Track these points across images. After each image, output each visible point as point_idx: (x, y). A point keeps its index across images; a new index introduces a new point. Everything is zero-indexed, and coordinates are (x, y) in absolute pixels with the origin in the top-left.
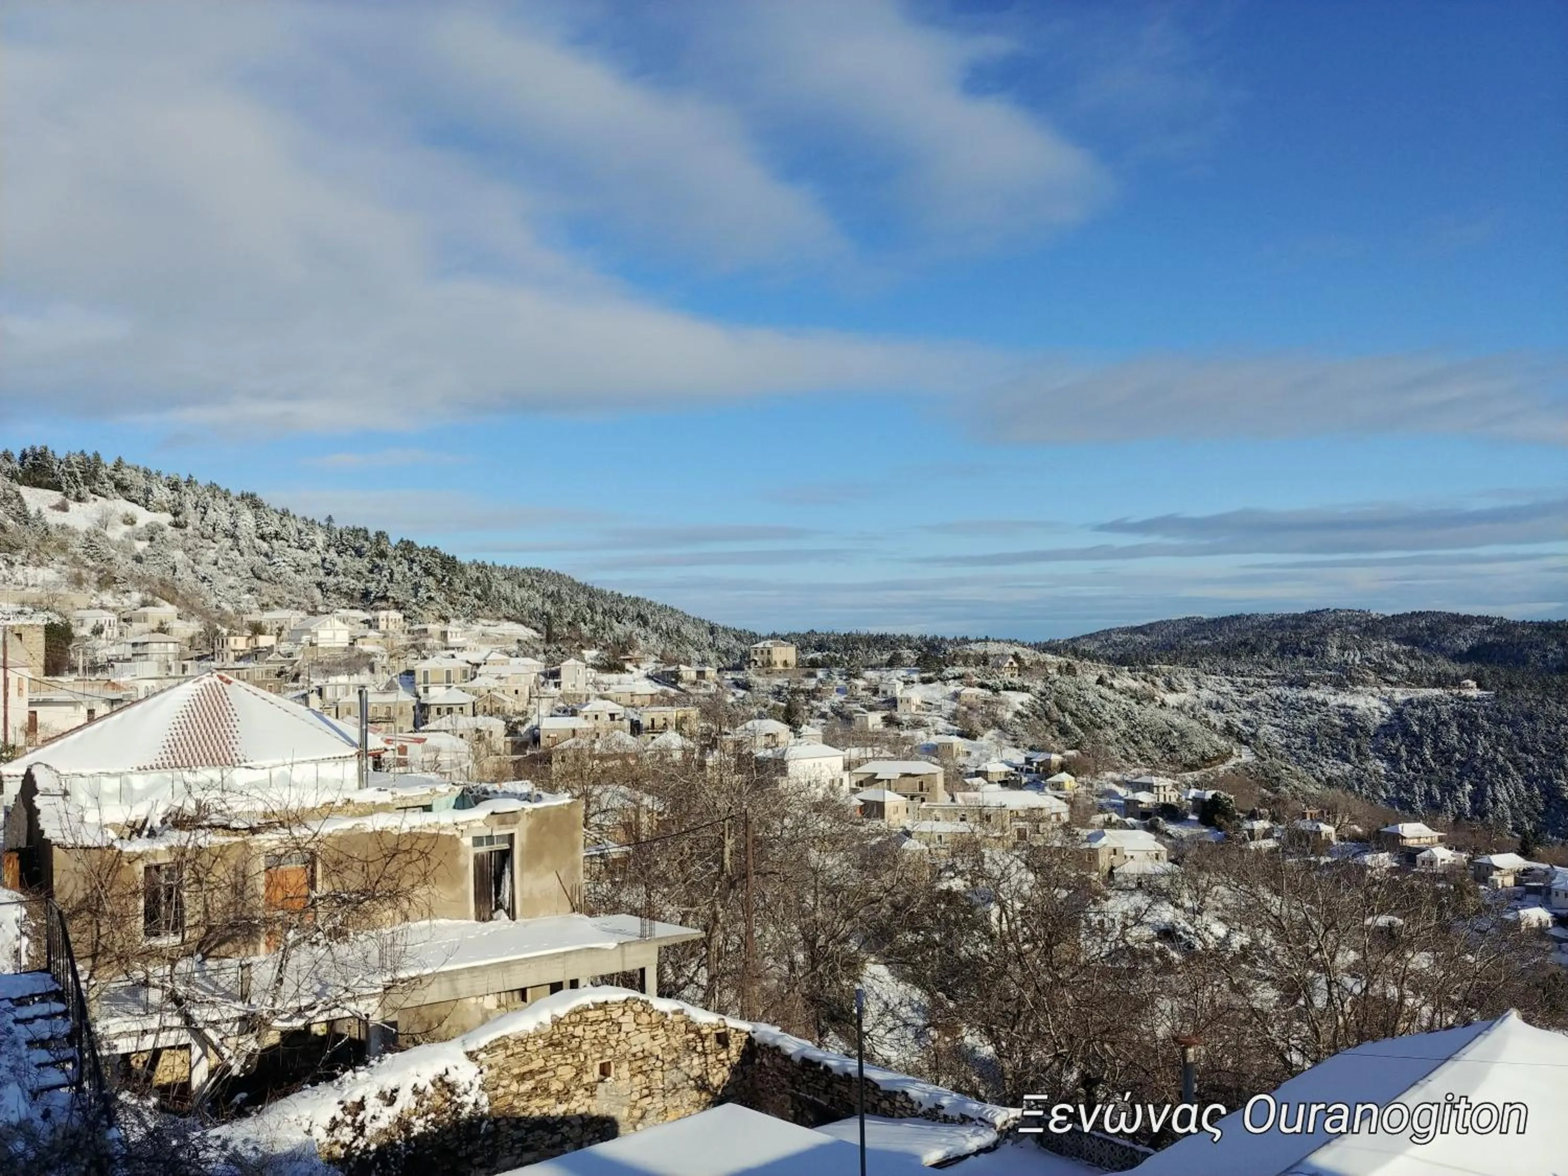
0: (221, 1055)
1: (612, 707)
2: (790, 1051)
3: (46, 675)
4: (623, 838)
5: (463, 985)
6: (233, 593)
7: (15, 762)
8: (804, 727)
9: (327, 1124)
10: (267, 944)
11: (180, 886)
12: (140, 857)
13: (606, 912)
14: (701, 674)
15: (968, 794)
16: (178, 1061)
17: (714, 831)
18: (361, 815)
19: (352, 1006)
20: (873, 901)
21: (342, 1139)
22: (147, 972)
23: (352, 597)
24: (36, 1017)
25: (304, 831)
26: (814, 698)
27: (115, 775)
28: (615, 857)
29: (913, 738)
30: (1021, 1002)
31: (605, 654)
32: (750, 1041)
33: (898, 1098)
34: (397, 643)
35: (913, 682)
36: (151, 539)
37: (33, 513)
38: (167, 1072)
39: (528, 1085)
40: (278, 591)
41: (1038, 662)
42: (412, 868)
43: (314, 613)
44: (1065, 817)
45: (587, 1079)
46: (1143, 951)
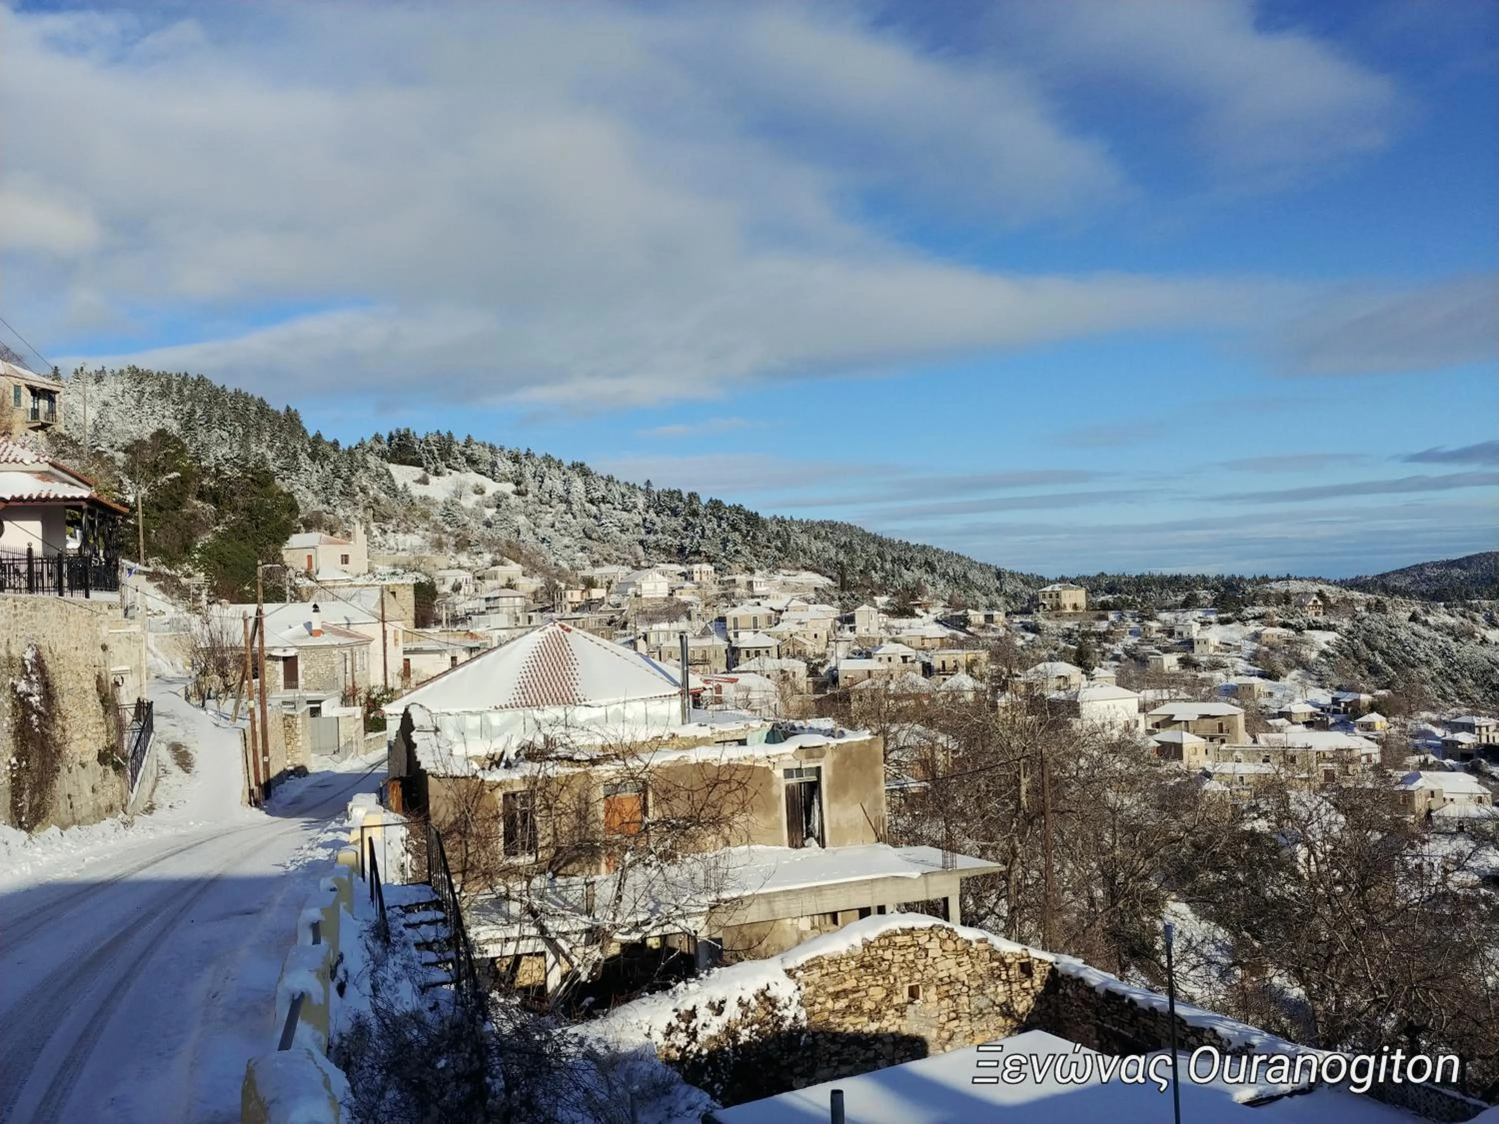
0: (571, 963)
1: (903, 650)
2: (1094, 984)
3: (416, 627)
4: (921, 774)
5: (780, 906)
6: (569, 551)
7: (395, 703)
8: (1097, 669)
9: (664, 1028)
10: (607, 864)
11: (533, 811)
12: (499, 785)
13: (908, 844)
14: (989, 618)
15: (1271, 736)
16: (535, 966)
17: (1010, 770)
18: (685, 748)
19: (682, 922)
20: (1174, 841)
21: (677, 1043)
22: (507, 887)
23: (670, 552)
24: (421, 923)
25: (637, 763)
26: (1106, 640)
27: (476, 714)
28: (914, 791)
29: (1211, 679)
30: (1332, 944)
31: (895, 600)
32: (1053, 971)
33: (1205, 1034)
34: (709, 593)
35: (1210, 623)
36: (498, 506)
37: (400, 487)
38: (526, 976)
39: (842, 1004)
40: (608, 549)
41: (1344, 600)
42: (731, 797)
43: (637, 567)
44: (1377, 758)
45: (897, 1000)
46: (1467, 897)
